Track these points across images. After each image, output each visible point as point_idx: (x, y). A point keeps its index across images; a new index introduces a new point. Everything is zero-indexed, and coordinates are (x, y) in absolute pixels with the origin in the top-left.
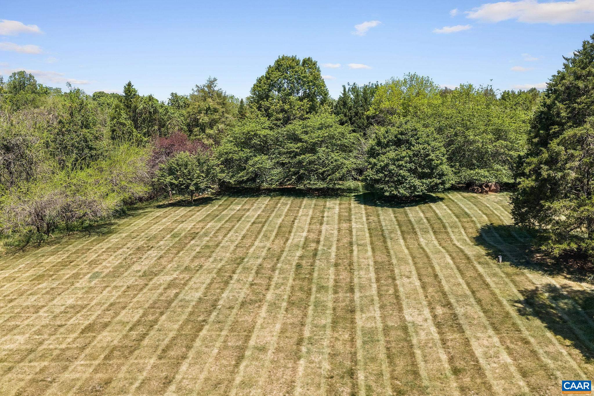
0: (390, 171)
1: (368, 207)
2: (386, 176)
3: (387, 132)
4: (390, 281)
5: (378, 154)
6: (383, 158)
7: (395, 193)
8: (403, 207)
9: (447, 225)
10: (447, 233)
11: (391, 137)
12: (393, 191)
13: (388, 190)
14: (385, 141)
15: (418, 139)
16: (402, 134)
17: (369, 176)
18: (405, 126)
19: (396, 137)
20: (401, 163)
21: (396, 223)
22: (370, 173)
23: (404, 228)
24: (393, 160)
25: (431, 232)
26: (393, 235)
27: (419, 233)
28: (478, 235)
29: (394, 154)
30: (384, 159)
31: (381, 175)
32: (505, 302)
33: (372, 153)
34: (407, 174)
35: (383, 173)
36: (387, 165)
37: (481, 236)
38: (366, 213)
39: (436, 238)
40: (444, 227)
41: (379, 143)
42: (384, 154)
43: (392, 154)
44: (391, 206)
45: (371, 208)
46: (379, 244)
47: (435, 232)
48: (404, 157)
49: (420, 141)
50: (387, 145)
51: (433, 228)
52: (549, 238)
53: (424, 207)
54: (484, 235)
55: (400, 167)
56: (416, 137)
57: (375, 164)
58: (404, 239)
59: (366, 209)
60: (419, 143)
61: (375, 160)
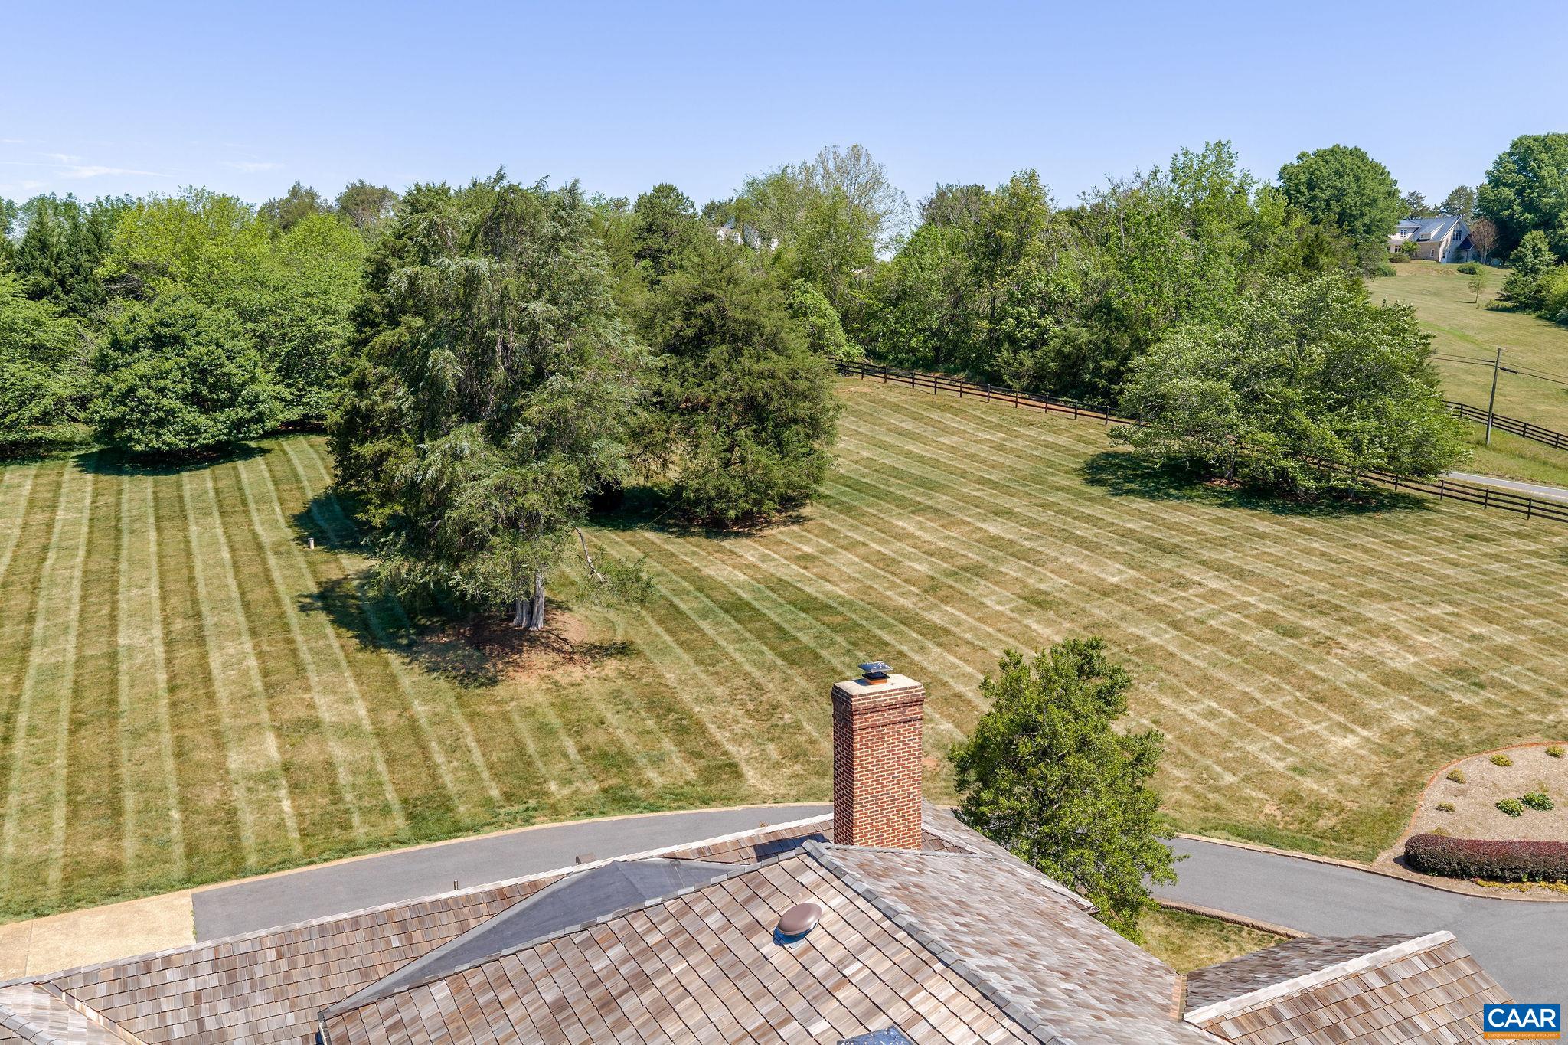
0: (141, 401)
1: (101, 477)
2: (132, 410)
3: (133, 321)
4: (107, 597)
5: (116, 367)
6: (124, 374)
7: (156, 444)
8: (178, 472)
9: (250, 498)
10: (247, 512)
11: (142, 331)
12: (151, 440)
13: (143, 441)
14: (130, 338)
15: (198, 334)
16: (162, 324)
17: (97, 412)
18: (168, 309)
19: (152, 331)
20: (162, 383)
21: (151, 503)
22: (101, 407)
23: (164, 512)
24: (145, 379)
25: (216, 514)
26: (137, 525)
27: (191, 518)
28: (303, 510)
29: (147, 365)
30: (127, 377)
31: (122, 409)
32: (286, 601)
33: (102, 365)
34: (178, 405)
35: (125, 405)
36: (132, 390)
37: (309, 511)
38: (94, 490)
39: (224, 523)
40: (244, 502)
41: (116, 344)
42: (128, 365)
43: (143, 368)
44: (155, 472)
45: (106, 480)
46: (104, 543)
47: (222, 514)
48: (168, 373)
49: (203, 338)
50: (135, 348)
51: (221, 507)
52: (368, 502)
53: (221, 469)
54: (315, 510)
55: (161, 391)
56: (193, 331)
57: (109, 388)
58: (159, 530)
59: (95, 483)
60: (200, 343)
61: (108, 379)
